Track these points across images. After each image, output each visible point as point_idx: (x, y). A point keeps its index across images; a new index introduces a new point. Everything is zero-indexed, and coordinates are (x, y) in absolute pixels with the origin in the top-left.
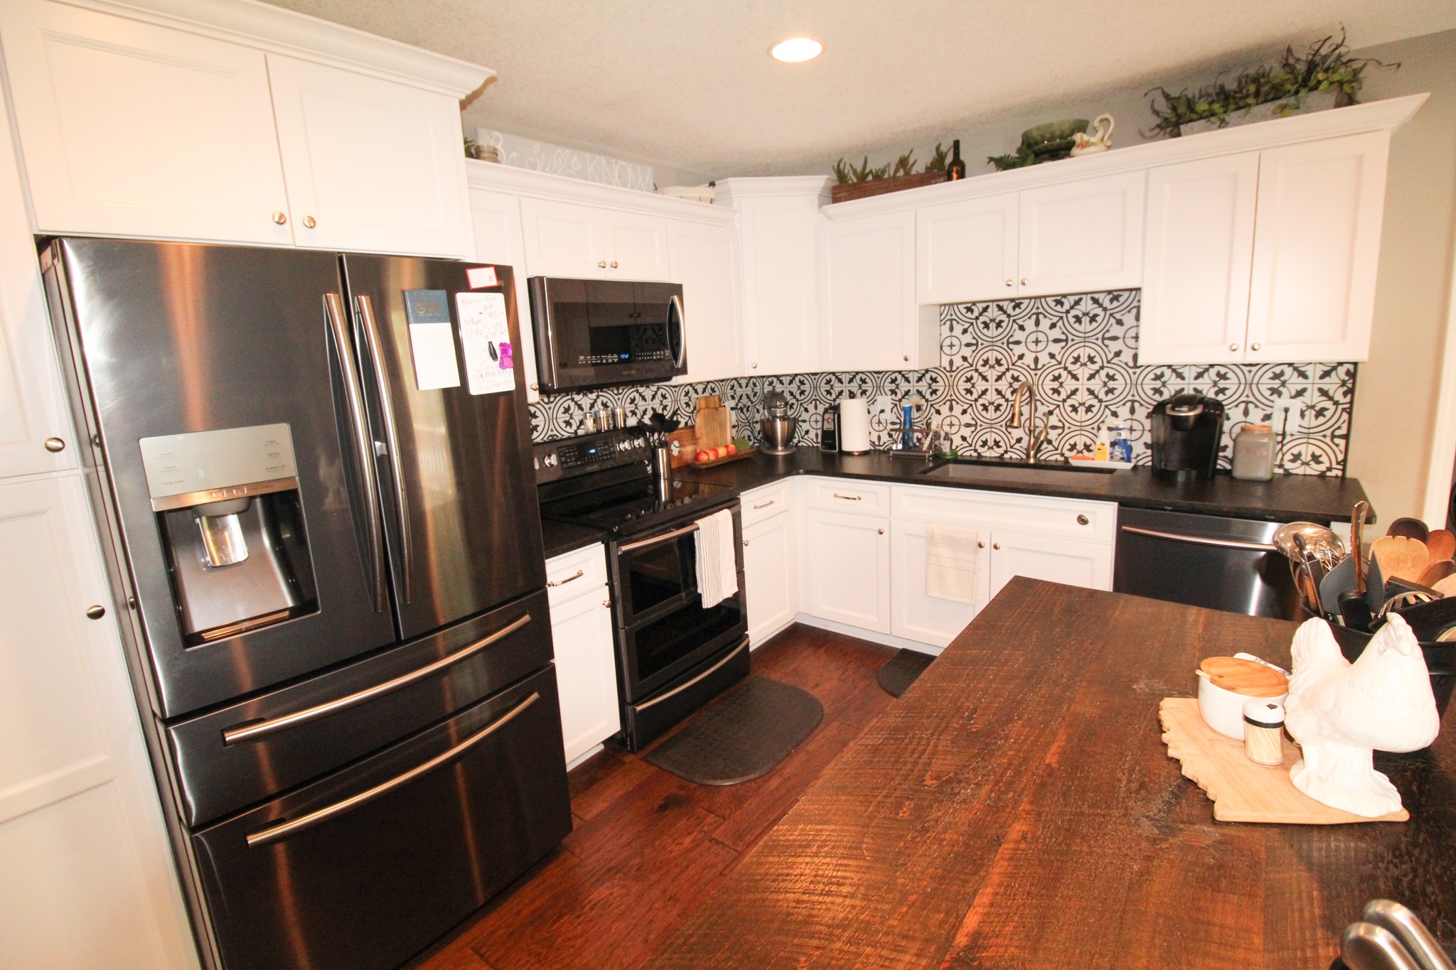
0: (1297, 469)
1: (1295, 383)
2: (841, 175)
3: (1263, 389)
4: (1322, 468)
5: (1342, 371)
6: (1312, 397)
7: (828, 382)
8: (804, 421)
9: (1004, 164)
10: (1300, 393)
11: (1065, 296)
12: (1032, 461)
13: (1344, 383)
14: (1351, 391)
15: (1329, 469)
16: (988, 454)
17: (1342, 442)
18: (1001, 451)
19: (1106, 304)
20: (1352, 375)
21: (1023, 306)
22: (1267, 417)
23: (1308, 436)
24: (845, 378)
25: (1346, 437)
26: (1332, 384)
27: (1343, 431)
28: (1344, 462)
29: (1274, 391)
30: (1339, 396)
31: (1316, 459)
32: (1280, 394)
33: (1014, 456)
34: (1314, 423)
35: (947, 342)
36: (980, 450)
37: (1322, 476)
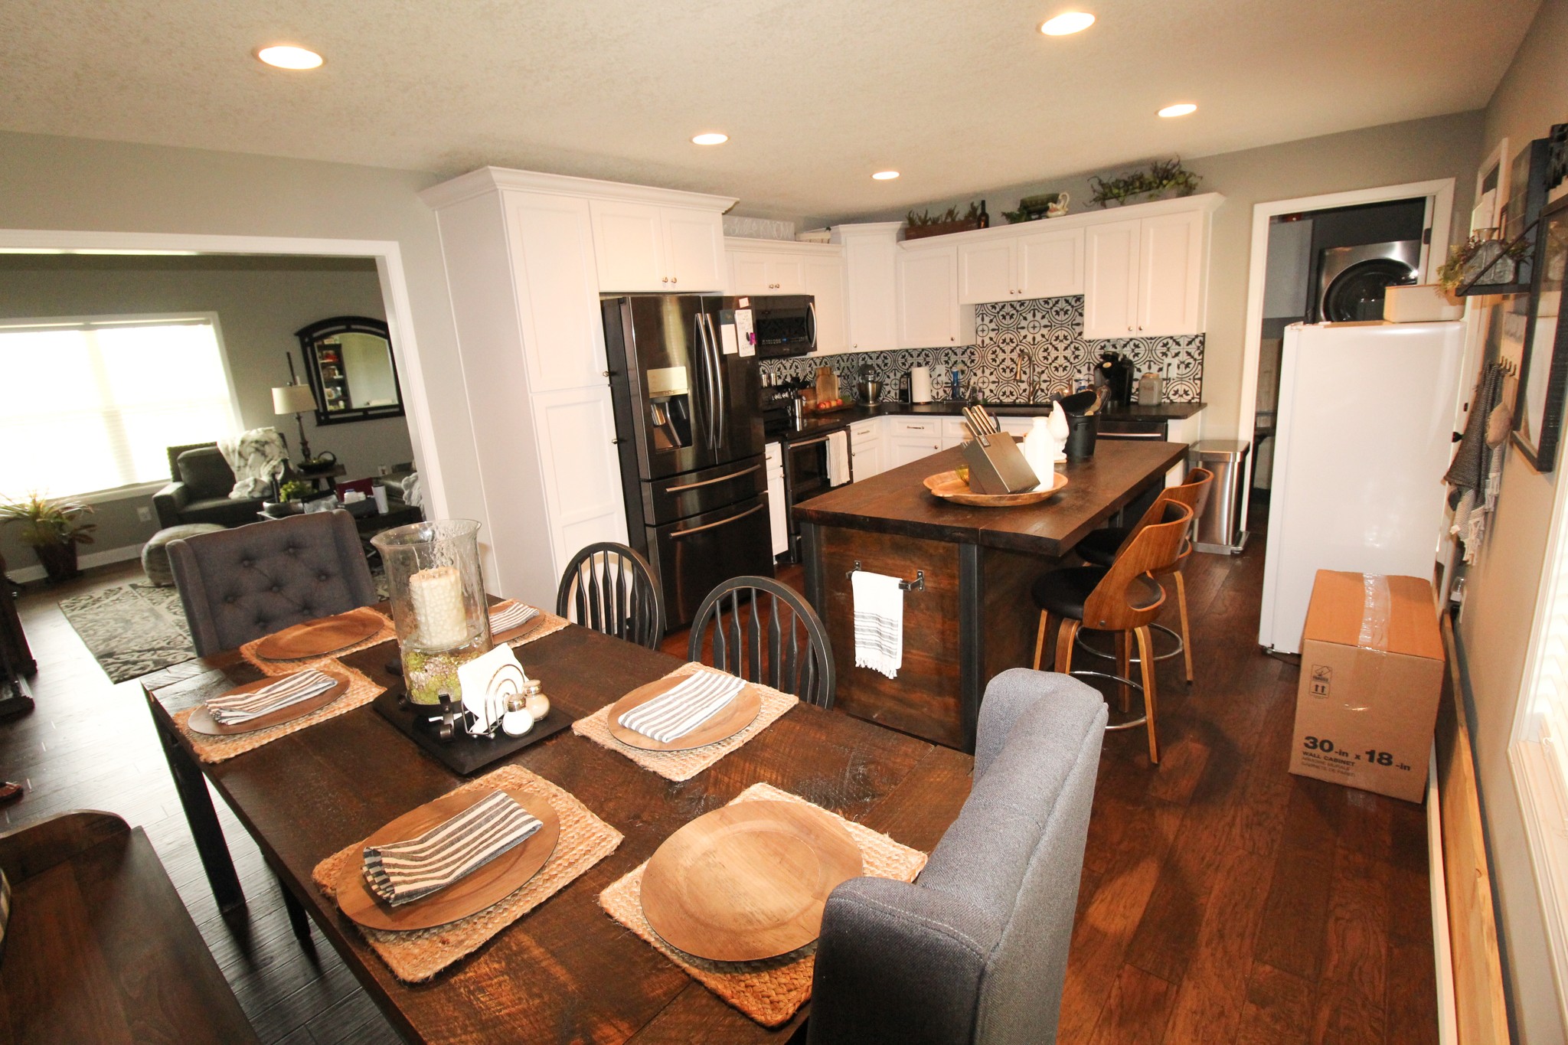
0: (1176, 399)
1: (1174, 349)
2: (911, 220)
3: (1158, 352)
4: (1189, 398)
5: (1197, 340)
6: (1183, 357)
7: (904, 357)
8: (887, 385)
9: (1012, 218)
10: (1177, 355)
11: (1049, 299)
12: (1031, 402)
13: (1198, 348)
14: (1202, 353)
15: (1193, 398)
16: (1006, 400)
17: (1198, 382)
18: (1014, 398)
19: (1073, 303)
20: (1202, 343)
21: (1026, 305)
22: (1161, 370)
23: (1181, 379)
24: (915, 354)
25: (1201, 379)
26: (1192, 349)
27: (1199, 376)
28: (1200, 394)
29: (1164, 354)
30: (1196, 356)
31: (1186, 392)
32: (1167, 356)
33: (1022, 401)
34: (1185, 372)
35: (980, 328)
36: (1002, 398)
37: (1189, 402)
